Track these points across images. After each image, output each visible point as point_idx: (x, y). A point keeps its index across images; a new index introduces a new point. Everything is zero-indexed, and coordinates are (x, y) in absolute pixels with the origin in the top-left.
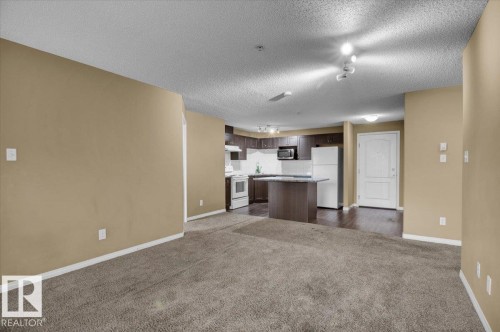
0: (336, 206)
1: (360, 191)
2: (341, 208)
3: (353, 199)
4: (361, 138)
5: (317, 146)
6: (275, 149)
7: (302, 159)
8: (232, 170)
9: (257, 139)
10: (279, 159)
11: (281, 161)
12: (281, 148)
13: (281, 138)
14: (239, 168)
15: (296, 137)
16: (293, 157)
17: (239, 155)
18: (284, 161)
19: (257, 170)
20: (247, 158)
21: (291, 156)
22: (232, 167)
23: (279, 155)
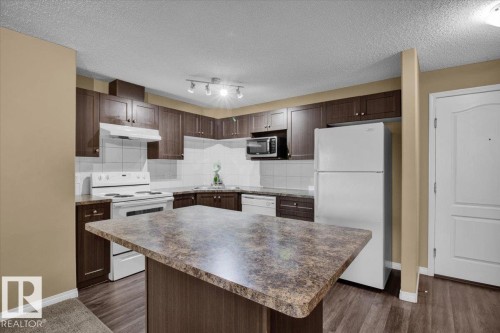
6: (245, 139)
7: (296, 158)
8: (148, 181)
9: (214, 120)
10: (253, 159)
11: (258, 162)
12: (255, 135)
13: (257, 116)
14: (174, 176)
15: (285, 111)
16: (275, 155)
17: (161, 149)
18: (264, 162)
19: (215, 180)
20: (185, 155)
21: (271, 151)
22: (148, 174)
23: (249, 150)
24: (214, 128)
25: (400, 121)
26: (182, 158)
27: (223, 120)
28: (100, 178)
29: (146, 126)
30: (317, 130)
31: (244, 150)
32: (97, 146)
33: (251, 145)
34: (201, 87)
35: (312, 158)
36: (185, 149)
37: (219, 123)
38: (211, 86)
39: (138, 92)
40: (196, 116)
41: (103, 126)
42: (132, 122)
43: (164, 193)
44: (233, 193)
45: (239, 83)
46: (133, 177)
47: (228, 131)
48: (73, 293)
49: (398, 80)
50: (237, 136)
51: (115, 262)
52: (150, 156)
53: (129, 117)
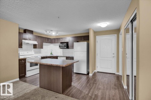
0: (86, 73)
1: (98, 64)
2: (88, 74)
3: (94, 68)
4: (98, 38)
5: (77, 42)
6: (59, 44)
7: (71, 48)
8: (34, 54)
9: (51, 39)
10: (61, 48)
11: (62, 49)
12: (61, 43)
13: (62, 38)
14: (40, 53)
15: (68, 37)
16: (66, 48)
17: (37, 46)
18: (63, 49)
19: (51, 54)
20: (43, 47)
21: (65, 47)
22: (34, 52)
23: (60, 46)
24: (51, 41)
25: (89, 41)
26: (43, 48)
27: (53, 39)
28: (22, 53)
29: (33, 40)
30: (74, 43)
31: (59, 46)
32: (22, 45)
33: (60, 45)
34: (48, 32)
35: (73, 48)
36: (43, 46)
37: (52, 40)
38: (50, 32)
39: (31, 32)
40: (46, 38)
41: (23, 41)
42: (30, 39)
43: (39, 57)
44: (56, 56)
45: (57, 32)
46: (30, 53)
47: (54, 42)
48: (18, 79)
49: (89, 33)
50: (57, 43)
51: (27, 73)
52: (34, 48)
53: (29, 38)
